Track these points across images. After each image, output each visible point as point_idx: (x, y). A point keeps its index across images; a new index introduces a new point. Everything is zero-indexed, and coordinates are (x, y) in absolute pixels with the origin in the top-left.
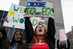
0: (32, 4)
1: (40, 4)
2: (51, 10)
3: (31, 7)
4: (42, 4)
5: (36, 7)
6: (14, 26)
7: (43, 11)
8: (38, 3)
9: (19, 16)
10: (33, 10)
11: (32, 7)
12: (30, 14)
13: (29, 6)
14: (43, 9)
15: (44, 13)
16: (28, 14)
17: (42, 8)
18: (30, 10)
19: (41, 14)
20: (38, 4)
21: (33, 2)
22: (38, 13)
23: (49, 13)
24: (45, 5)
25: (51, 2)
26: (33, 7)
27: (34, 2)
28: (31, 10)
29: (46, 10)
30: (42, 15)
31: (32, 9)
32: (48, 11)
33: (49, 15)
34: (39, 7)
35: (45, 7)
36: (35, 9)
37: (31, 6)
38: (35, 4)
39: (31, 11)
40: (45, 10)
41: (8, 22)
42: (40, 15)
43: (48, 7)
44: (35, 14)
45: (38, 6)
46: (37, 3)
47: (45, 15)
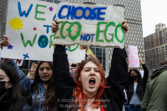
0: (72, 12)
1: (92, 11)
2: (117, 26)
3: (70, 21)
4: (96, 11)
5: (82, 21)
6: (26, 56)
7: (98, 31)
8: (88, 8)
9: (35, 29)
10: (74, 29)
11: (72, 19)
12: (67, 38)
13: (64, 17)
14: (99, 24)
15: (101, 36)
16: (64, 38)
17: (96, 21)
18: (67, 26)
19: (95, 37)
20: (87, 13)
21: (73, 7)
22: (88, 35)
23: (112, 35)
24: (104, 13)
25: (119, 7)
26: (75, 20)
27: (76, 5)
28: (70, 27)
29: (106, 29)
30: (97, 40)
31: (72, 24)
32: (111, 30)
33: (112, 40)
34: (88, 21)
35: (103, 19)
36: (80, 26)
37: (70, 17)
38: (79, 13)
39: (69, 30)
40: (102, 27)
41: (10, 47)
42: (90, 40)
43: (111, 21)
44: (79, 37)
45: (87, 18)
46: (84, 10)
47: (103, 41)
